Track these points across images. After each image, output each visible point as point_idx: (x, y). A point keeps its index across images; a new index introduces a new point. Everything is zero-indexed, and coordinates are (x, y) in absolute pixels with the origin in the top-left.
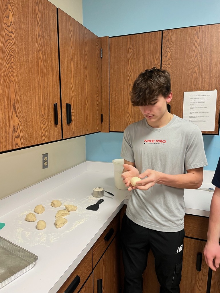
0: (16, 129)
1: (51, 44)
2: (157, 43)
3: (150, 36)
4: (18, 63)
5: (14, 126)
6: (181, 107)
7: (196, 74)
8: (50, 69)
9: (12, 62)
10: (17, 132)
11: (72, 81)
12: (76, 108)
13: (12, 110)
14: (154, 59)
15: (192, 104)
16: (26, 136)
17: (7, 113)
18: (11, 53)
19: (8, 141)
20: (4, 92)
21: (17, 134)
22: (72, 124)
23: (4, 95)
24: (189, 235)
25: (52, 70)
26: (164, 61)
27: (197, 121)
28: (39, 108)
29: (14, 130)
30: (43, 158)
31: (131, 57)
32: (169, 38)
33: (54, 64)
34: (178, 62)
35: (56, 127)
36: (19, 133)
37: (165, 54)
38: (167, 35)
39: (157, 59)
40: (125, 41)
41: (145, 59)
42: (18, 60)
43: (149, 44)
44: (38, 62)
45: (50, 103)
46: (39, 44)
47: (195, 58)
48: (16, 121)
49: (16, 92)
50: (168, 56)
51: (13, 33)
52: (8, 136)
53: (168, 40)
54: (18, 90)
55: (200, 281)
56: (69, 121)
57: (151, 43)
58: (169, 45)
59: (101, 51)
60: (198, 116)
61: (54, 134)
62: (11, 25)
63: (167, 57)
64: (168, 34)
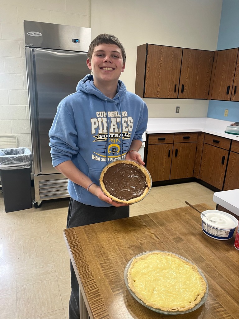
8: (176, 72)
9: (160, 72)
11: (188, 75)
14: (234, 62)
16: (161, 95)
17: (156, 87)
18: (160, 69)
19: (155, 95)
23: (156, 82)
28: (168, 86)
35: (175, 93)
36: (159, 93)
41: (230, 62)
44: (170, 70)
45: (173, 84)
46: (172, 64)
51: (162, 63)
54: (161, 80)
56: (182, 91)
59: (214, 57)
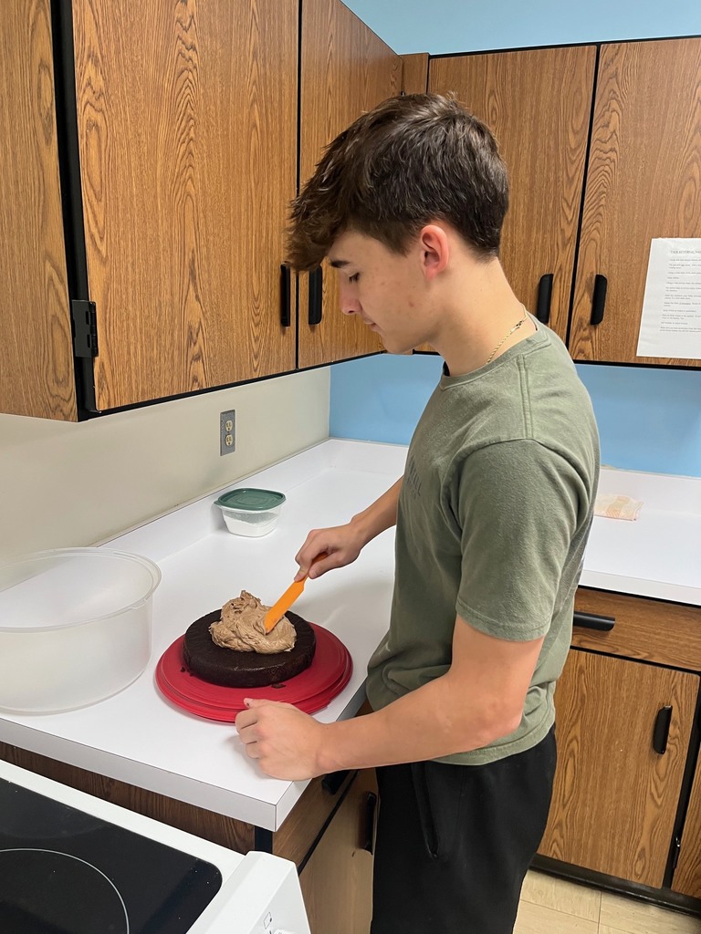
0: (195, 336)
1: (281, 82)
2: (580, 82)
3: (559, 58)
4: (204, 142)
5: (190, 327)
6: (638, 285)
7: (693, 185)
8: (276, 158)
9: (191, 139)
10: (197, 345)
12: (331, 278)
13: (186, 281)
14: (567, 131)
15: (673, 276)
16: (215, 356)
17: (176, 289)
18: (189, 111)
19: (176, 367)
20: (171, 226)
21: (196, 349)
22: (321, 326)
23: (171, 236)
24: (639, 654)
25: (281, 162)
26: (597, 140)
27: (685, 330)
28: (247, 275)
29: (191, 340)
30: (223, 423)
31: (494, 123)
32: (617, 69)
33: (286, 144)
34: (641, 144)
35: (284, 332)
36: (200, 348)
37: (603, 115)
38: (612, 60)
39: (575, 133)
40: (479, 70)
41: (539, 131)
42: (205, 134)
43: (553, 83)
44: (249, 137)
45: (272, 262)
46: (255, 82)
47: (694, 134)
48: (194, 313)
49: (197, 228)
50: (611, 125)
51: (195, 49)
52: (176, 353)
53: (616, 75)
54: (202, 221)
55: (662, 780)
56: (315, 316)
57: (561, 80)
58: (616, 89)
60: (689, 314)
61: (278, 352)
62: (190, 24)
63: (607, 126)
64: (616, 54)
